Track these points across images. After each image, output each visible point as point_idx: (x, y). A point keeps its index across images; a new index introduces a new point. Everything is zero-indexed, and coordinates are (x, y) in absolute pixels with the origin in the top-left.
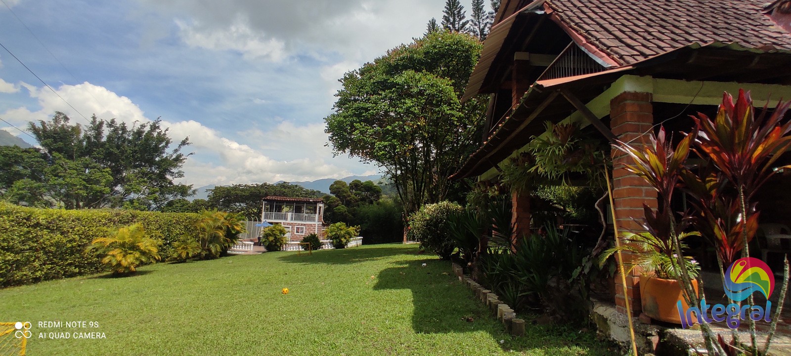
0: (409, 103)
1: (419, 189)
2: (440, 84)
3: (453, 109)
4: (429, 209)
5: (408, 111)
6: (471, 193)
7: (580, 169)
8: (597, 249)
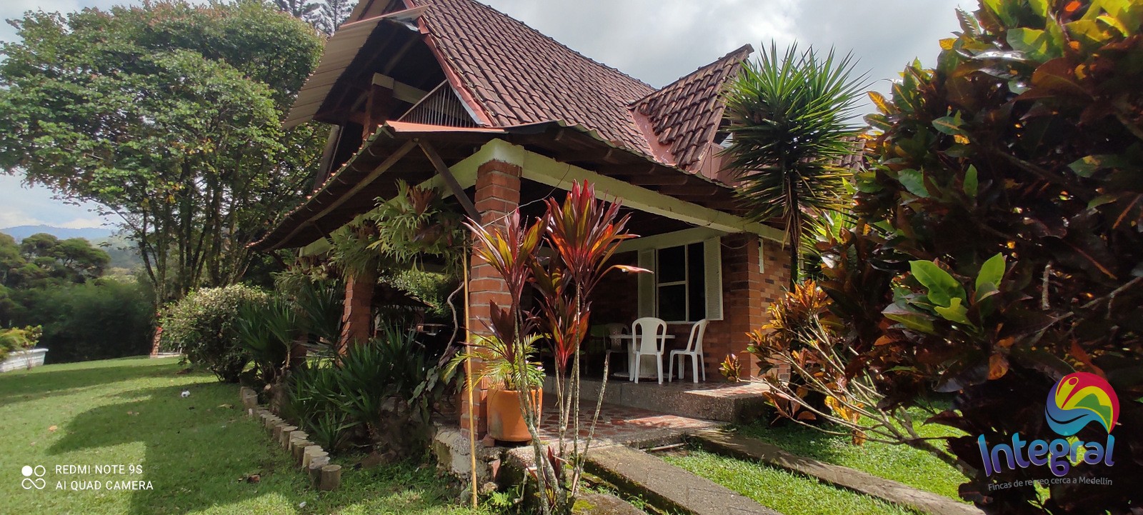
0: (183, 107)
1: (193, 261)
2: (250, 91)
3: (269, 136)
4: (205, 297)
5: (180, 122)
6: (283, 273)
7: (436, 251)
8: (446, 356)
